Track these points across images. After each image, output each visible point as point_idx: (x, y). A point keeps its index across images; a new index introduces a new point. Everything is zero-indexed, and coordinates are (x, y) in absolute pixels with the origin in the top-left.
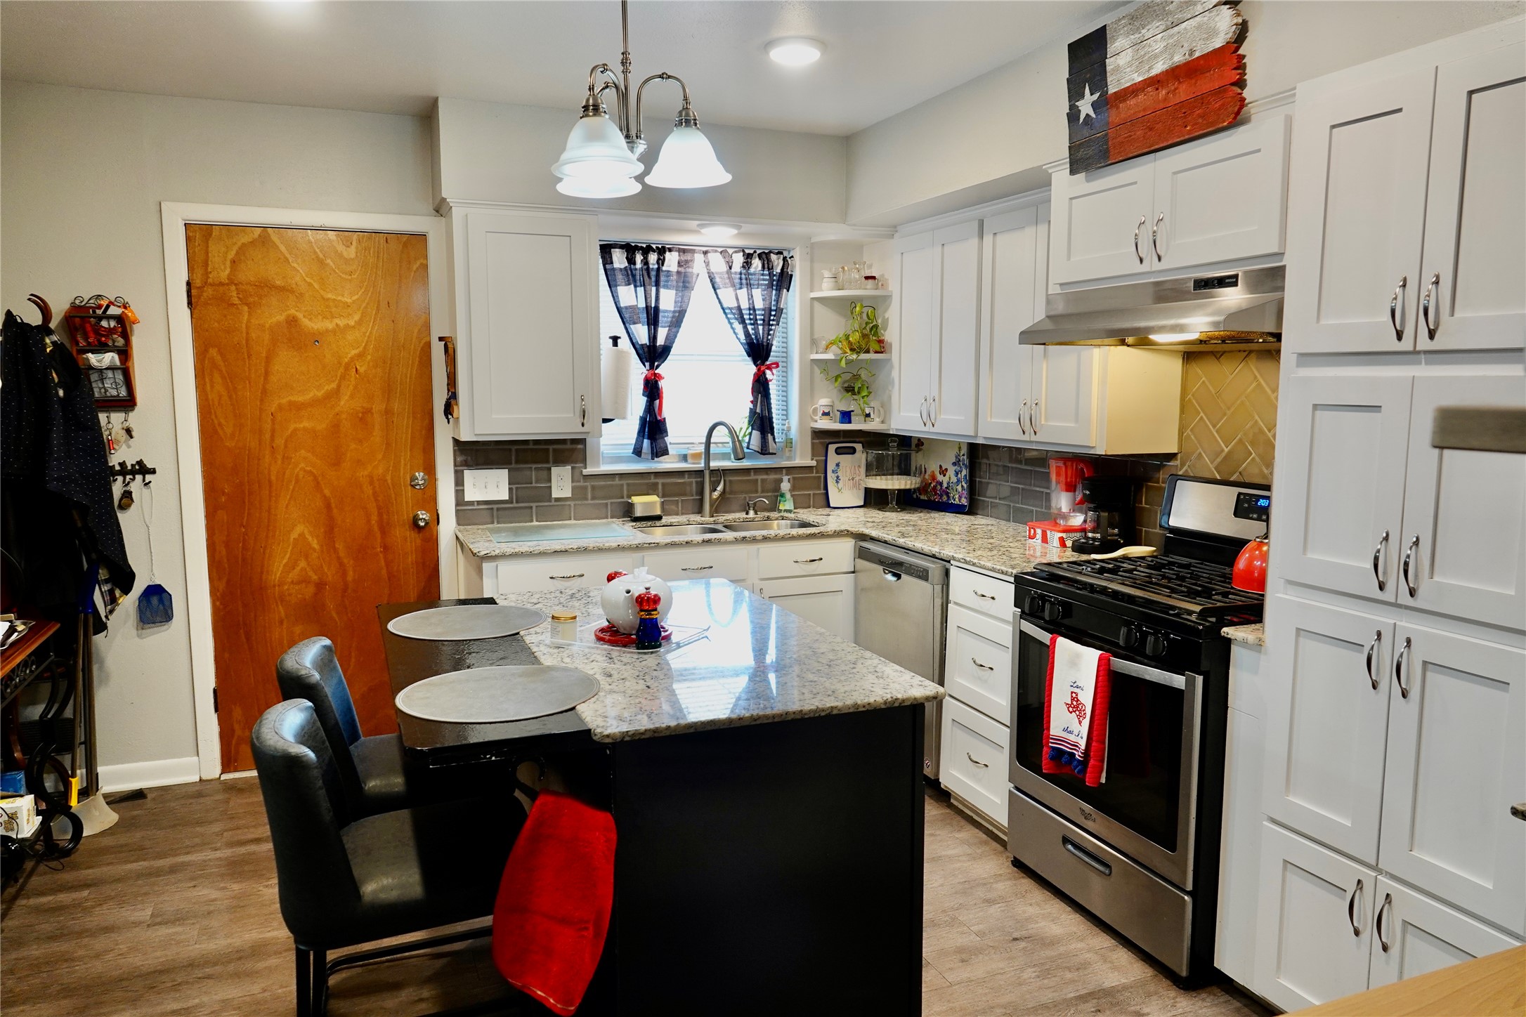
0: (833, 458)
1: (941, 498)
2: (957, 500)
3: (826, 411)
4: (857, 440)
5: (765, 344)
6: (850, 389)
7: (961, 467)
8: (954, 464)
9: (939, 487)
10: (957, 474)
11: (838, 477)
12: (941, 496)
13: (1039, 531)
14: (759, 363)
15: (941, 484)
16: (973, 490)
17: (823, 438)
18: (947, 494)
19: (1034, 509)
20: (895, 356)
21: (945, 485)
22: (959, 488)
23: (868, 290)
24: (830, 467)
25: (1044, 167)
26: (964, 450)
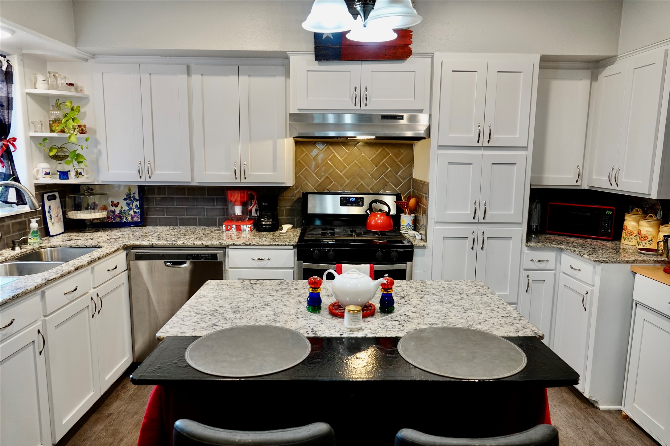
0: (47, 203)
1: (114, 220)
2: (130, 219)
3: (48, 172)
4: (55, 190)
5: (7, 123)
6: (56, 157)
7: (132, 201)
8: (125, 199)
9: (112, 214)
10: (128, 205)
11: (51, 215)
12: (114, 219)
13: (234, 226)
14: (3, 137)
15: (113, 212)
16: (143, 213)
17: (41, 189)
18: (120, 217)
19: (198, 217)
20: (100, 136)
21: (117, 212)
22: (132, 212)
23: (71, 92)
24: (47, 209)
25: (287, 52)
26: (135, 190)
